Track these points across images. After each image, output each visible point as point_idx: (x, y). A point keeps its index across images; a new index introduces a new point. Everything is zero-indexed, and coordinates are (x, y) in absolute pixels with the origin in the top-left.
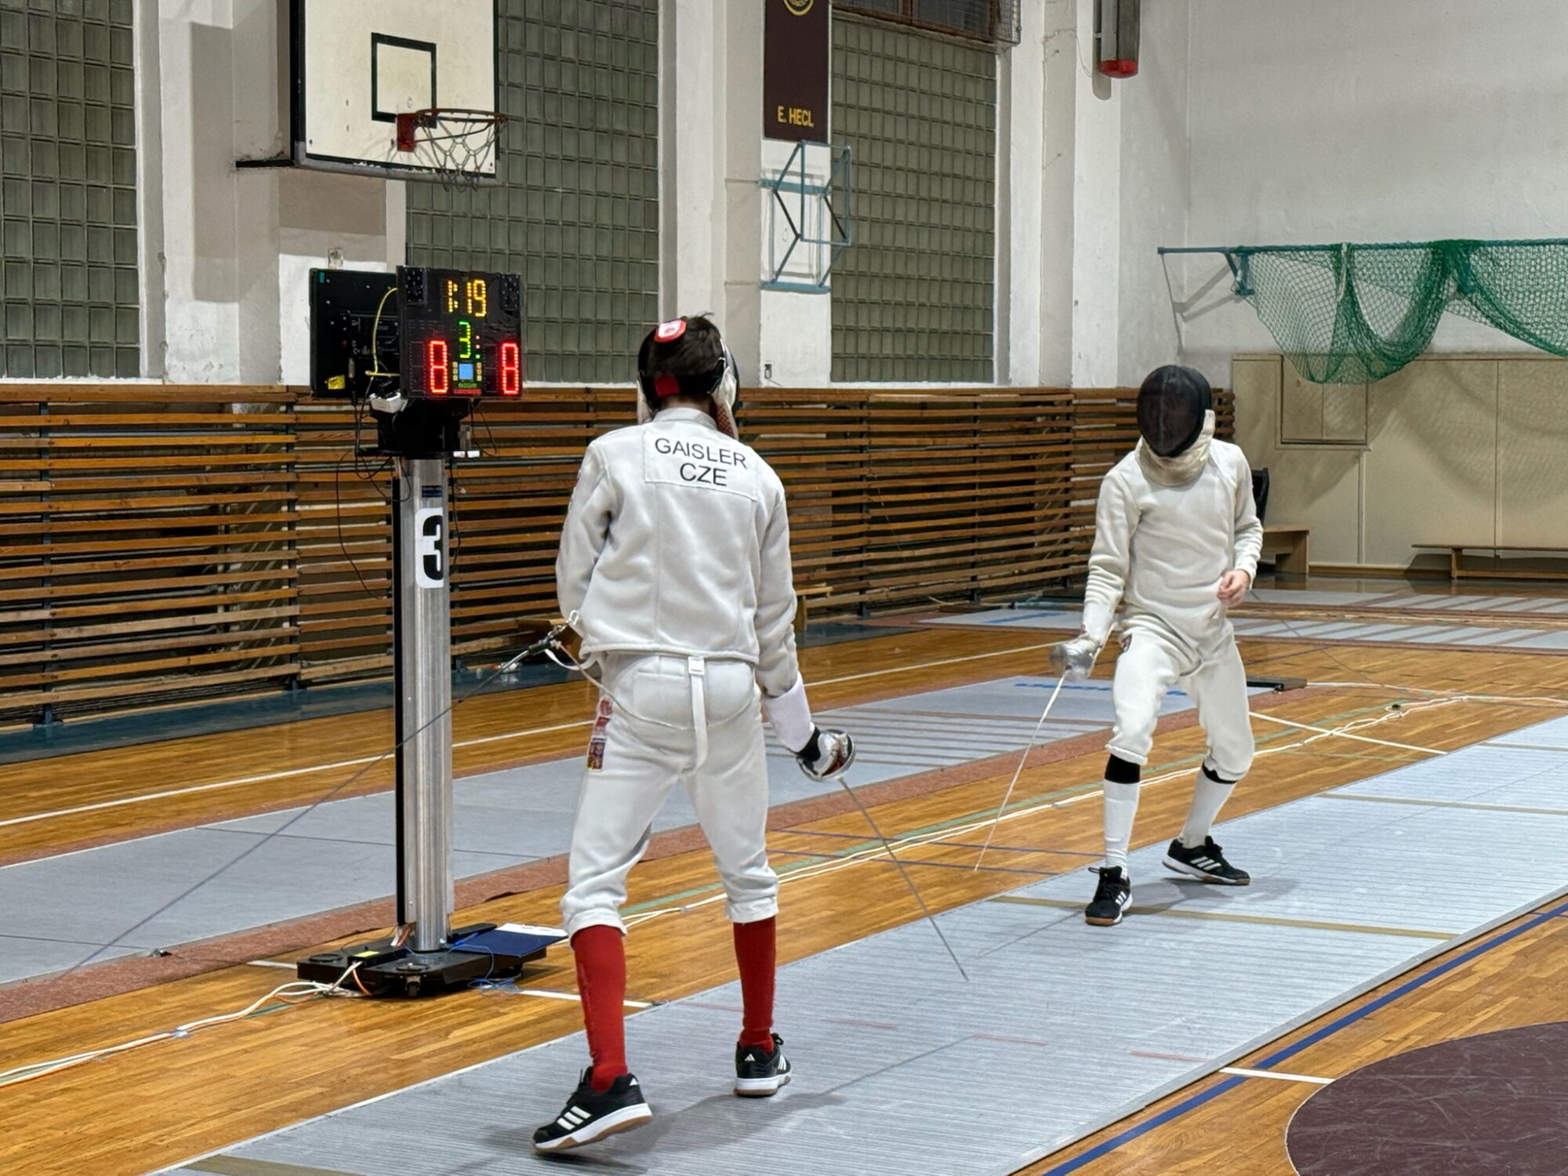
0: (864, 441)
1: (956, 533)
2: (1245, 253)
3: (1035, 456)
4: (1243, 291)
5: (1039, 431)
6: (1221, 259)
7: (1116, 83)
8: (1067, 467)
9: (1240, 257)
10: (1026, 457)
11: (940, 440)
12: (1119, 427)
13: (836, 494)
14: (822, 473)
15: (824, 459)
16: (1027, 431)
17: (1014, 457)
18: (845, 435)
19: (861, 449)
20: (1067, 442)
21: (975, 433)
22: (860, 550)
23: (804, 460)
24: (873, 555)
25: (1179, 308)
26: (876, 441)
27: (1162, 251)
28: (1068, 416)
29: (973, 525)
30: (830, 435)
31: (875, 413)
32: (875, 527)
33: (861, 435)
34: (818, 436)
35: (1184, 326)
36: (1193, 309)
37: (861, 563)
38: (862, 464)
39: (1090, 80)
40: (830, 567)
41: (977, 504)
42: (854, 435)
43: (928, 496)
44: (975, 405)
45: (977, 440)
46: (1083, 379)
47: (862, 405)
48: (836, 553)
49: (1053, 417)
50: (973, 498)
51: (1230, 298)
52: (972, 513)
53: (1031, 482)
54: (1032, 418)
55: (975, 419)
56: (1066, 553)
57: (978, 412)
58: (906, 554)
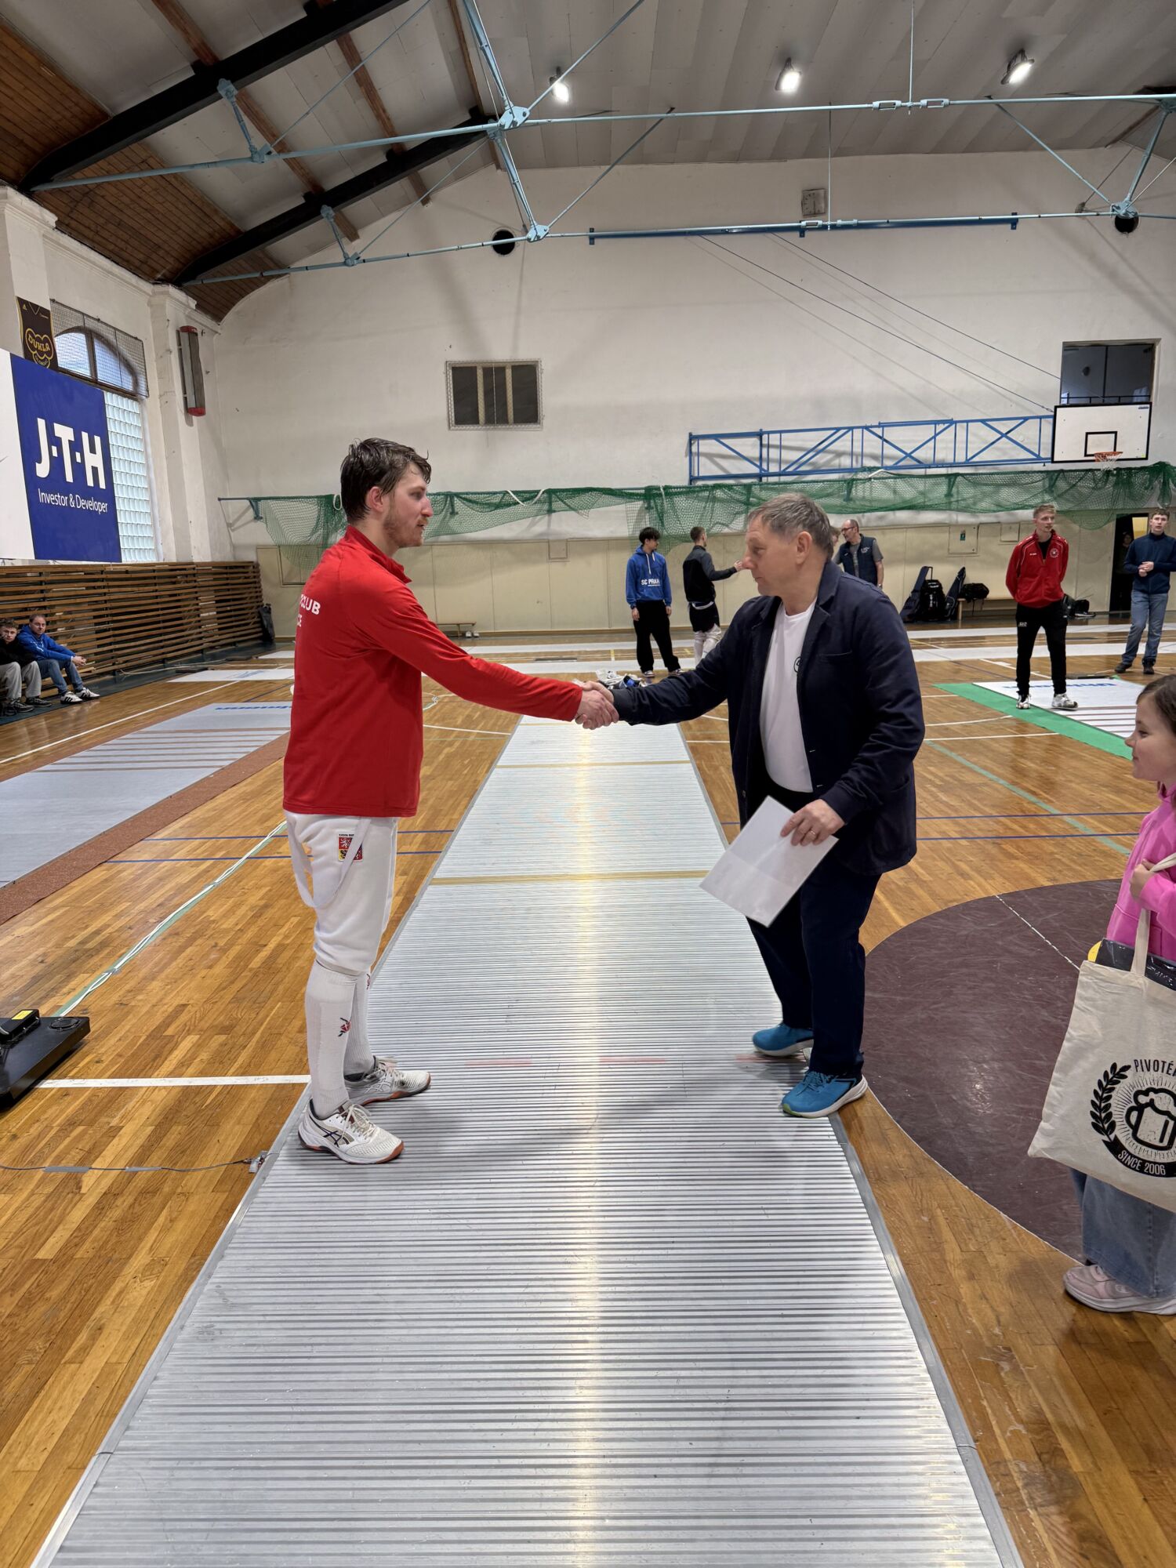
0: (106, 590)
1: (154, 632)
2: (257, 500)
3: (179, 595)
4: (257, 518)
5: (179, 582)
6: (247, 503)
7: (195, 418)
8: (197, 598)
9: (254, 502)
10: (175, 595)
11: (141, 588)
12: (215, 579)
13: (95, 617)
14: (86, 607)
15: (88, 600)
16: (174, 583)
17: (171, 596)
18: (94, 588)
19: (105, 594)
20: (195, 587)
21: (155, 584)
22: (110, 644)
23: (78, 601)
24: (117, 646)
25: (229, 525)
26: (112, 590)
27: (220, 499)
28: (194, 575)
29: (159, 628)
30: (87, 588)
31: (110, 576)
32: (117, 632)
33: (104, 587)
34: (81, 588)
35: (232, 534)
36: (236, 526)
37: (111, 651)
38: (106, 601)
39: (183, 417)
40: (96, 654)
41: (161, 618)
42: (99, 587)
43: (138, 615)
44: (154, 571)
45: (157, 587)
46: (197, 558)
47: (102, 572)
48: (99, 646)
49: (187, 575)
50: (158, 615)
51: (251, 521)
52: (159, 622)
53: (179, 607)
54: (175, 577)
55: (155, 578)
56: (201, 638)
57: (155, 574)
58: (132, 644)
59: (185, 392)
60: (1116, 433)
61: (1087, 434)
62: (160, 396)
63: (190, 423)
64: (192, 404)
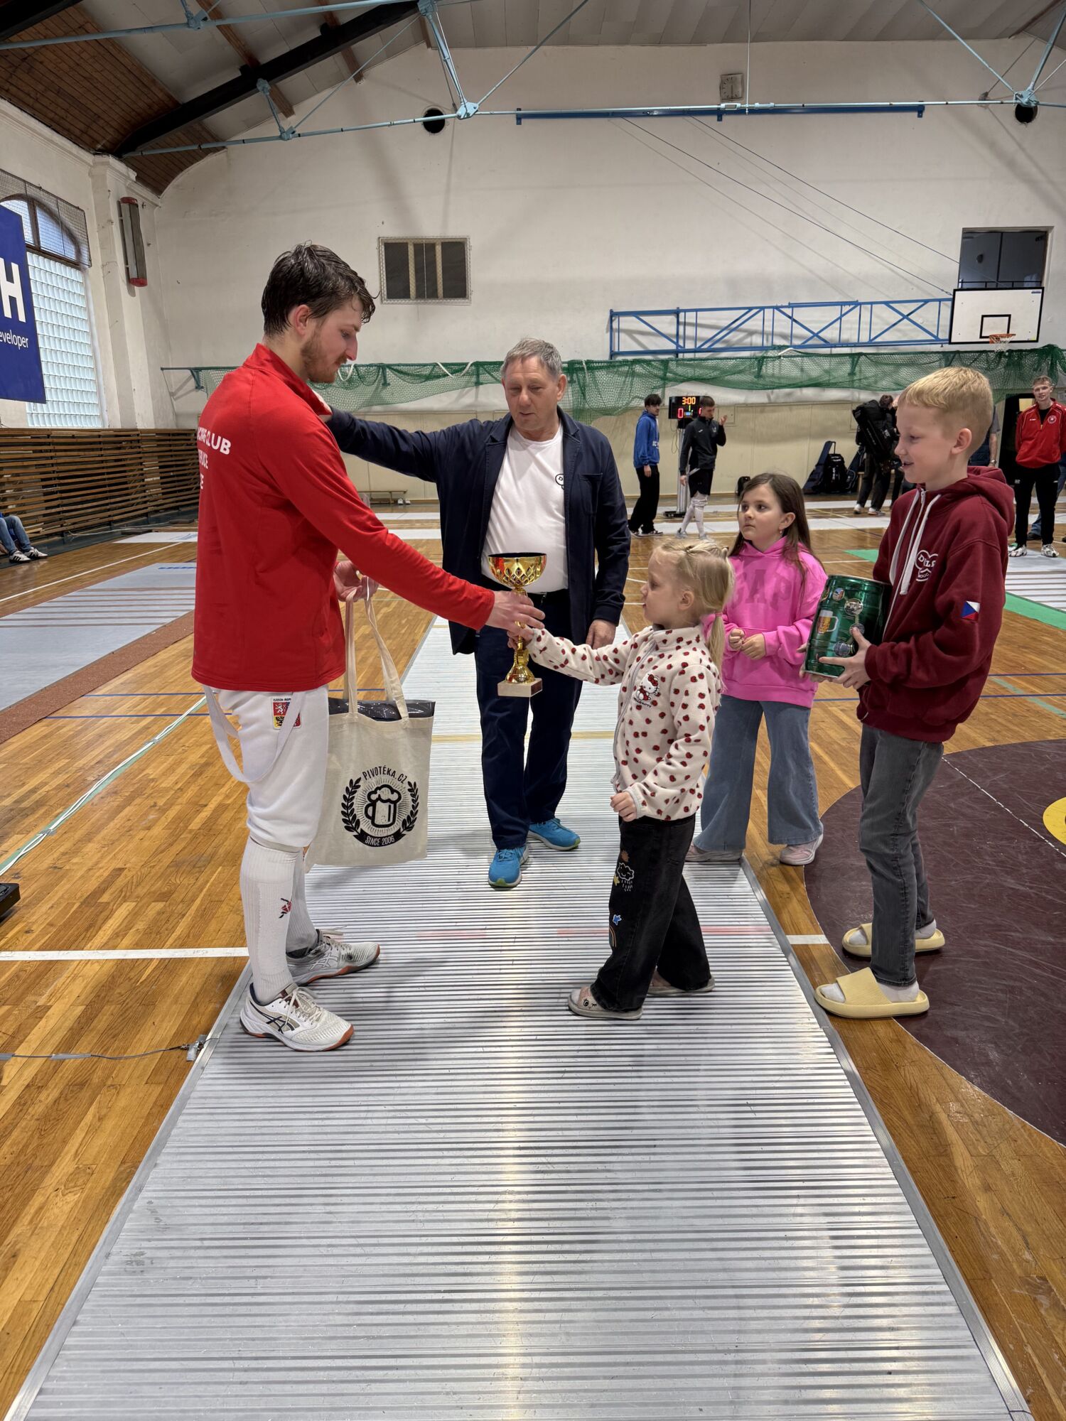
0: (52, 454)
1: (100, 496)
2: (198, 370)
3: (124, 460)
4: (198, 387)
5: (124, 448)
6: (189, 372)
7: (136, 288)
8: (141, 464)
9: (195, 371)
10: (120, 460)
11: (87, 453)
12: (158, 446)
13: (43, 480)
14: (33, 470)
15: (35, 463)
16: (119, 448)
17: (116, 461)
18: (41, 451)
19: (52, 458)
20: (139, 453)
21: (101, 449)
22: (58, 506)
23: (25, 464)
24: (65, 508)
25: (172, 394)
26: (58, 454)
27: (162, 369)
28: (138, 441)
29: (105, 492)
30: (35, 452)
31: (56, 440)
32: (64, 495)
33: (51, 451)
34: (28, 452)
35: (175, 402)
36: (178, 395)
37: (59, 513)
38: (53, 465)
39: (126, 287)
40: (44, 515)
41: (106, 482)
42: (46, 451)
43: (86, 479)
44: (99, 436)
45: (102, 452)
46: (141, 425)
47: (49, 436)
48: (47, 508)
49: (131, 441)
50: (104, 479)
51: (192, 390)
52: (104, 486)
53: (125, 471)
54: (120, 442)
55: (100, 443)
56: (145, 502)
57: (101, 439)
58: (80, 506)
59: (127, 263)
60: (1009, 316)
61: (983, 316)
62: (103, 266)
63: (132, 293)
64: (134, 274)
